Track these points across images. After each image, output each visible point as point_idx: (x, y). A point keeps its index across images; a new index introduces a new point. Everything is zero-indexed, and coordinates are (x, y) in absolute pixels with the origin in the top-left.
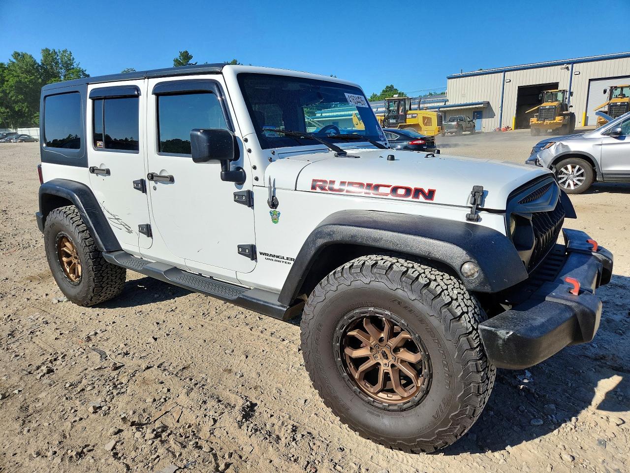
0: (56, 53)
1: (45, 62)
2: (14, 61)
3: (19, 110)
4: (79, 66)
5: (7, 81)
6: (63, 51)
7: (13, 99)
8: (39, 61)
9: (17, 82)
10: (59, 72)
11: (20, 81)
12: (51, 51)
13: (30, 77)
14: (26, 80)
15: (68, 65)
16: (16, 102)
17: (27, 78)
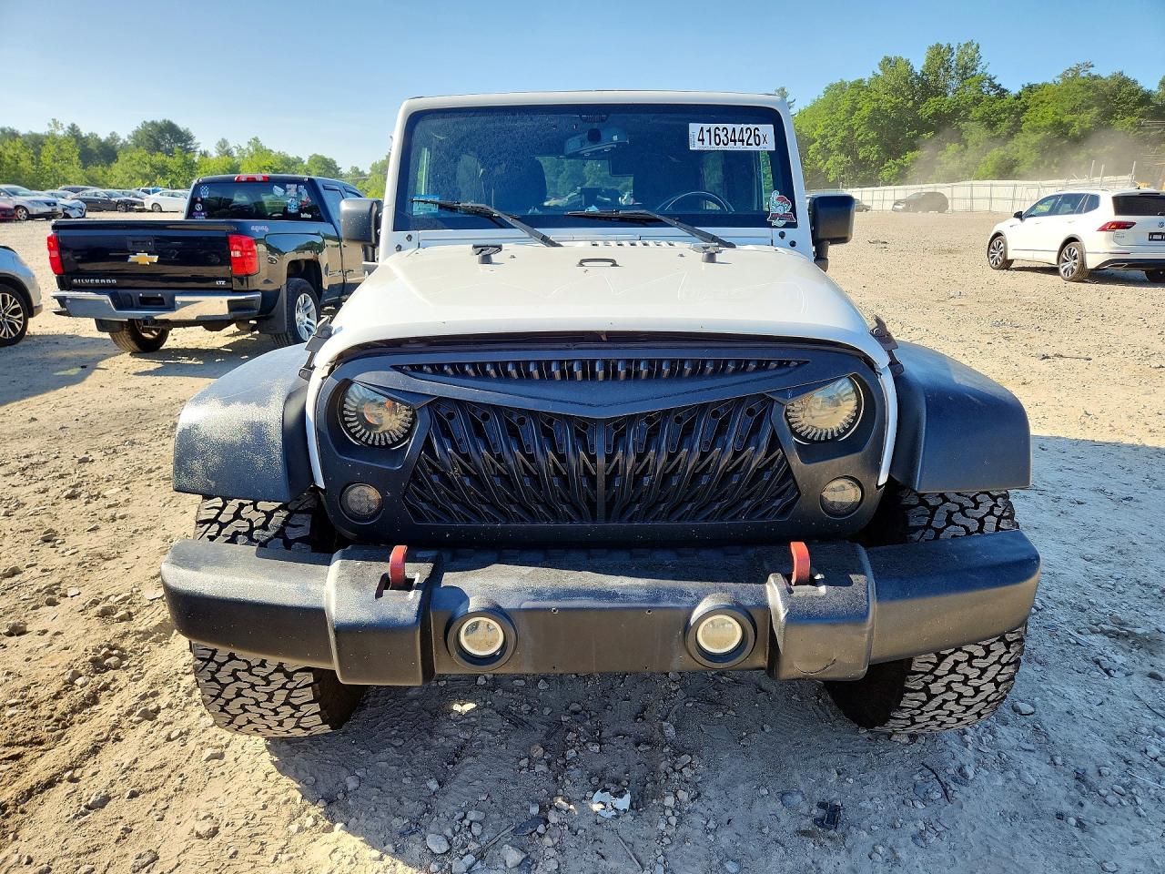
0: (950, 49)
1: (929, 68)
2: (880, 73)
3: (864, 158)
4: (986, 71)
5: (860, 109)
6: (966, 45)
7: (859, 139)
8: (918, 69)
9: (874, 110)
10: (946, 86)
11: (879, 108)
12: (945, 46)
13: (897, 98)
14: (888, 105)
15: (966, 71)
16: (862, 144)
17: (890, 101)
